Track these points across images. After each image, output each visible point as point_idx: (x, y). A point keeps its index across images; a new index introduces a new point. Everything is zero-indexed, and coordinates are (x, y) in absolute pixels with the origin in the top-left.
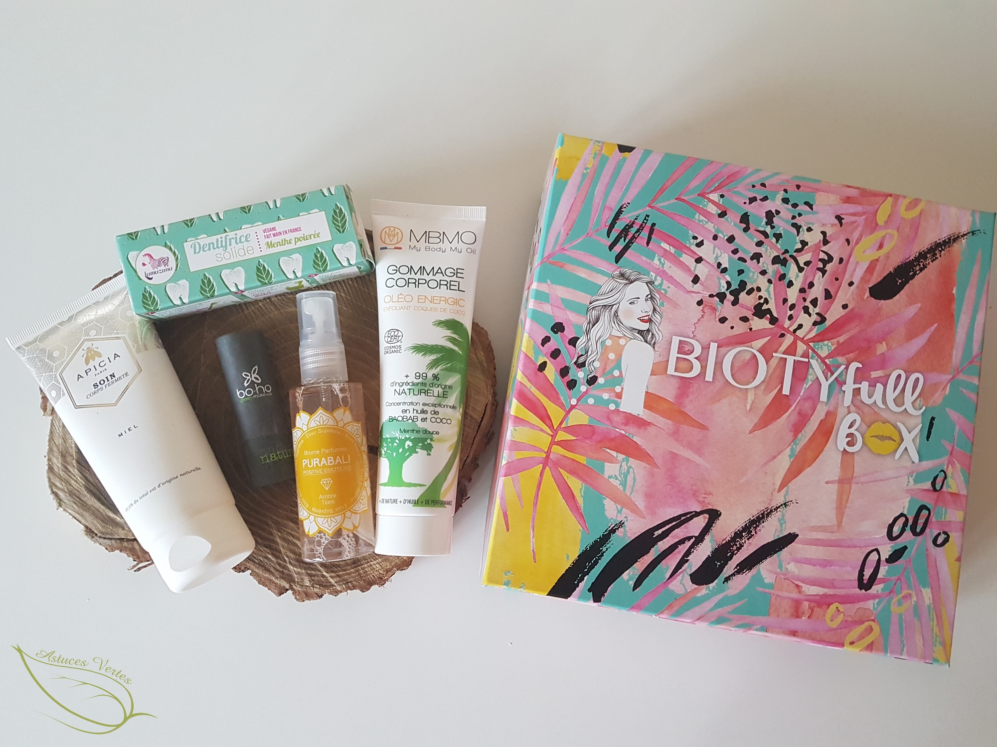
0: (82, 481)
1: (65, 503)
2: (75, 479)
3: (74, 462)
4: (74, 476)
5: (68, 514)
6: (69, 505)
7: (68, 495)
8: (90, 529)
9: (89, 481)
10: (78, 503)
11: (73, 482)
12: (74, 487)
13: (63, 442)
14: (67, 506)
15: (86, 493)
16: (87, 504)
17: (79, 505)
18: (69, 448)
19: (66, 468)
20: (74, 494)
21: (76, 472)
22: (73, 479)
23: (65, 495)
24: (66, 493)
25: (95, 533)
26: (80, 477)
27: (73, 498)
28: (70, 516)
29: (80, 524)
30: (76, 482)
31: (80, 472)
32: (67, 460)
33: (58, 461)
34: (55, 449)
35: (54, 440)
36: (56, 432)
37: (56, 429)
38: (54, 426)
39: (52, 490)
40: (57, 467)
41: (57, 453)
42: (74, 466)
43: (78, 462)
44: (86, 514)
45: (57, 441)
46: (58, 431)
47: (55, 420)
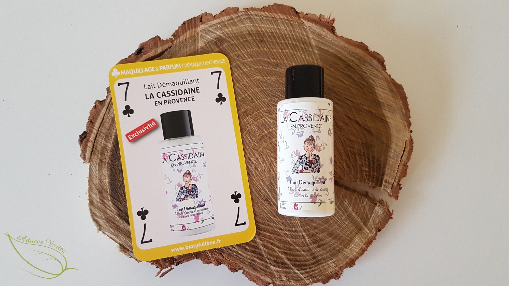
0: (115, 210)
1: (103, 227)
2: (110, 209)
3: (109, 196)
5: (106, 236)
6: (106, 229)
7: (105, 221)
8: (123, 246)
9: (121, 210)
10: (113, 227)
11: (108, 212)
12: (109, 216)
13: (100, 182)
14: (105, 230)
15: (119, 219)
16: (120, 227)
17: (114, 228)
18: (104, 186)
19: (103, 201)
20: (110, 220)
21: (110, 204)
23: (104, 222)
24: (104, 220)
26: (113, 208)
27: (109, 223)
28: (108, 237)
29: (115, 243)
30: (111, 211)
31: (114, 204)
32: (103, 195)
33: (97, 196)
34: (94, 187)
35: (92, 181)
36: (93, 175)
37: (93, 173)
38: (92, 170)
39: (93, 218)
40: (96, 202)
41: (96, 190)
42: (109, 199)
43: (111, 196)
44: (120, 235)
45: (95, 181)
46: (95, 174)
47: (92, 166)
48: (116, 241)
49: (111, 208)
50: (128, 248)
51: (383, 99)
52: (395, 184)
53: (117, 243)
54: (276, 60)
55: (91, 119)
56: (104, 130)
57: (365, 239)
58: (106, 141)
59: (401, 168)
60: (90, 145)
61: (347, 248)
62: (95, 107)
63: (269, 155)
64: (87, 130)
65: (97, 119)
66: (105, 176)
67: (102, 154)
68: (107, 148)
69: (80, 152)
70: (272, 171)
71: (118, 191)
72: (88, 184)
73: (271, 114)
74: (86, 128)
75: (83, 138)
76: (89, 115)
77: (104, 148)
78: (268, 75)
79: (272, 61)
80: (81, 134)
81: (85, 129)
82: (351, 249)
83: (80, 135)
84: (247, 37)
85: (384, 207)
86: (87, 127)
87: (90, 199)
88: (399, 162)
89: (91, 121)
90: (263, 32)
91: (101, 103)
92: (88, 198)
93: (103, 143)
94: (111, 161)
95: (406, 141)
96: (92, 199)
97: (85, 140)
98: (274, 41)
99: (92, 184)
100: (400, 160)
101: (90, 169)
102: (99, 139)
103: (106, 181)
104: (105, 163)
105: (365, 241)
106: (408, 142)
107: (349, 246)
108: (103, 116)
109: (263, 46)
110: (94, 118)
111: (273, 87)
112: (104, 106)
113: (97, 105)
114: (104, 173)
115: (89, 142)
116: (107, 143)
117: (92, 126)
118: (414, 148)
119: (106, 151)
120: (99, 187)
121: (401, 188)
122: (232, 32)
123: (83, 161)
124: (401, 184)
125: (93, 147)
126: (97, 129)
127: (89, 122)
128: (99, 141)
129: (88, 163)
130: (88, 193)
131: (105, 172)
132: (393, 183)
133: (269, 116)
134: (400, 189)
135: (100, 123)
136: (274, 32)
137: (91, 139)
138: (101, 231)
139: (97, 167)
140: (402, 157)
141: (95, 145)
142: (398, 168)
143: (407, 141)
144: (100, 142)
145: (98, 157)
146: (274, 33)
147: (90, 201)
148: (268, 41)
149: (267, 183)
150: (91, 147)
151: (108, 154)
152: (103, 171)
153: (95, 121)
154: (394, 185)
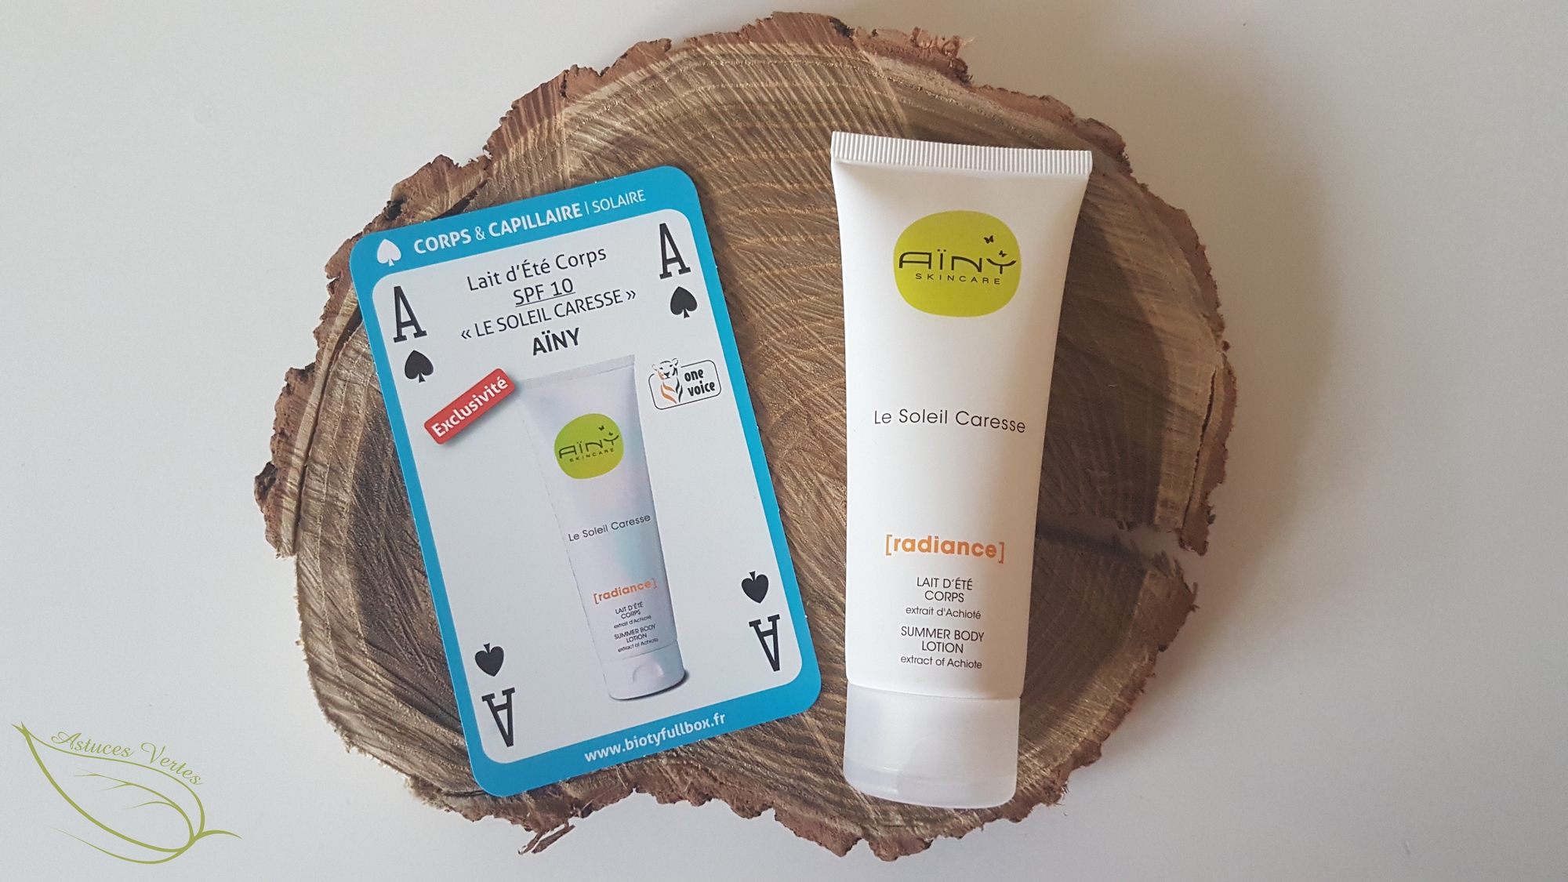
0: (386, 681)
1: (359, 734)
2: (371, 679)
3: (362, 644)
4: (370, 675)
5: (371, 757)
6: (370, 739)
7: (362, 716)
8: (423, 780)
10: (388, 730)
11: (368, 688)
12: (372, 699)
13: (331, 606)
14: (367, 740)
15: (401, 705)
16: (407, 729)
17: (391, 733)
18: (345, 616)
19: (347, 660)
20: (374, 713)
21: (370, 665)
22: (368, 682)
23: (358, 718)
24: (358, 712)
25: (436, 787)
26: (381, 675)
27: (373, 720)
28: (375, 759)
29: (400, 773)
30: (375, 685)
31: (378, 664)
32: (345, 644)
33: (328, 648)
34: (316, 624)
35: (310, 607)
36: (311, 588)
37: (309, 581)
38: (305, 576)
39: (327, 712)
40: (329, 663)
41: (323, 631)
42: (363, 652)
43: (369, 642)
44: (409, 750)
45: (318, 605)
46: (315, 585)
47: (303, 563)
48: (400, 770)
49: (373, 677)
50: (437, 784)
51: (1131, 259)
52: (1195, 507)
53: (404, 775)
54: (799, 182)
55: (282, 426)
56: (321, 454)
57: (1122, 678)
58: (335, 486)
59: (1205, 456)
60: (289, 503)
61: (1072, 711)
62: (288, 390)
63: (812, 467)
64: (275, 458)
65: (297, 424)
66: (343, 587)
67: (327, 524)
68: (339, 504)
69: (264, 525)
70: (826, 513)
71: (387, 624)
72: (299, 615)
73: (804, 347)
74: (271, 453)
75: (267, 484)
76: (275, 417)
77: (331, 505)
78: (782, 232)
79: (788, 186)
80: (258, 474)
81: (269, 458)
82: (1084, 711)
83: (257, 478)
84: (705, 126)
85: (1170, 577)
86: (273, 452)
87: (309, 660)
88: (1200, 442)
89: (282, 434)
90: (752, 103)
91: (304, 375)
92: (305, 657)
93: (325, 491)
94: (356, 542)
95: (1214, 376)
96: (317, 657)
97: (272, 489)
98: (786, 126)
99: (309, 615)
100: (1202, 436)
101: (300, 573)
102: (313, 483)
103: (349, 600)
104: (339, 549)
105: (1123, 684)
106: (1219, 381)
107: (1077, 704)
108: (314, 415)
109: (756, 145)
110: (291, 423)
111: (801, 266)
112: (314, 383)
113: (293, 385)
114: (340, 578)
115: (285, 497)
116: (336, 492)
117: (288, 447)
118: (1238, 395)
119: (336, 516)
120: (330, 620)
121: (1214, 516)
122: (659, 117)
123: (274, 551)
124: (1210, 505)
125: (298, 507)
126: (302, 454)
127: (278, 438)
128: (313, 487)
129: (291, 555)
130: (302, 643)
131: (344, 576)
132: (1188, 507)
133: (797, 352)
134: (1211, 520)
135: (309, 435)
136: (782, 99)
137: (288, 484)
138: (354, 745)
139: (318, 564)
140: (1204, 427)
141: (303, 501)
142: (1197, 461)
143: (1216, 376)
144: (315, 490)
145: (318, 534)
146: (785, 103)
147: (310, 666)
148: (767, 129)
149: (817, 551)
150: (293, 508)
151: (344, 521)
152: (337, 572)
153: (295, 432)
154: (1190, 511)
